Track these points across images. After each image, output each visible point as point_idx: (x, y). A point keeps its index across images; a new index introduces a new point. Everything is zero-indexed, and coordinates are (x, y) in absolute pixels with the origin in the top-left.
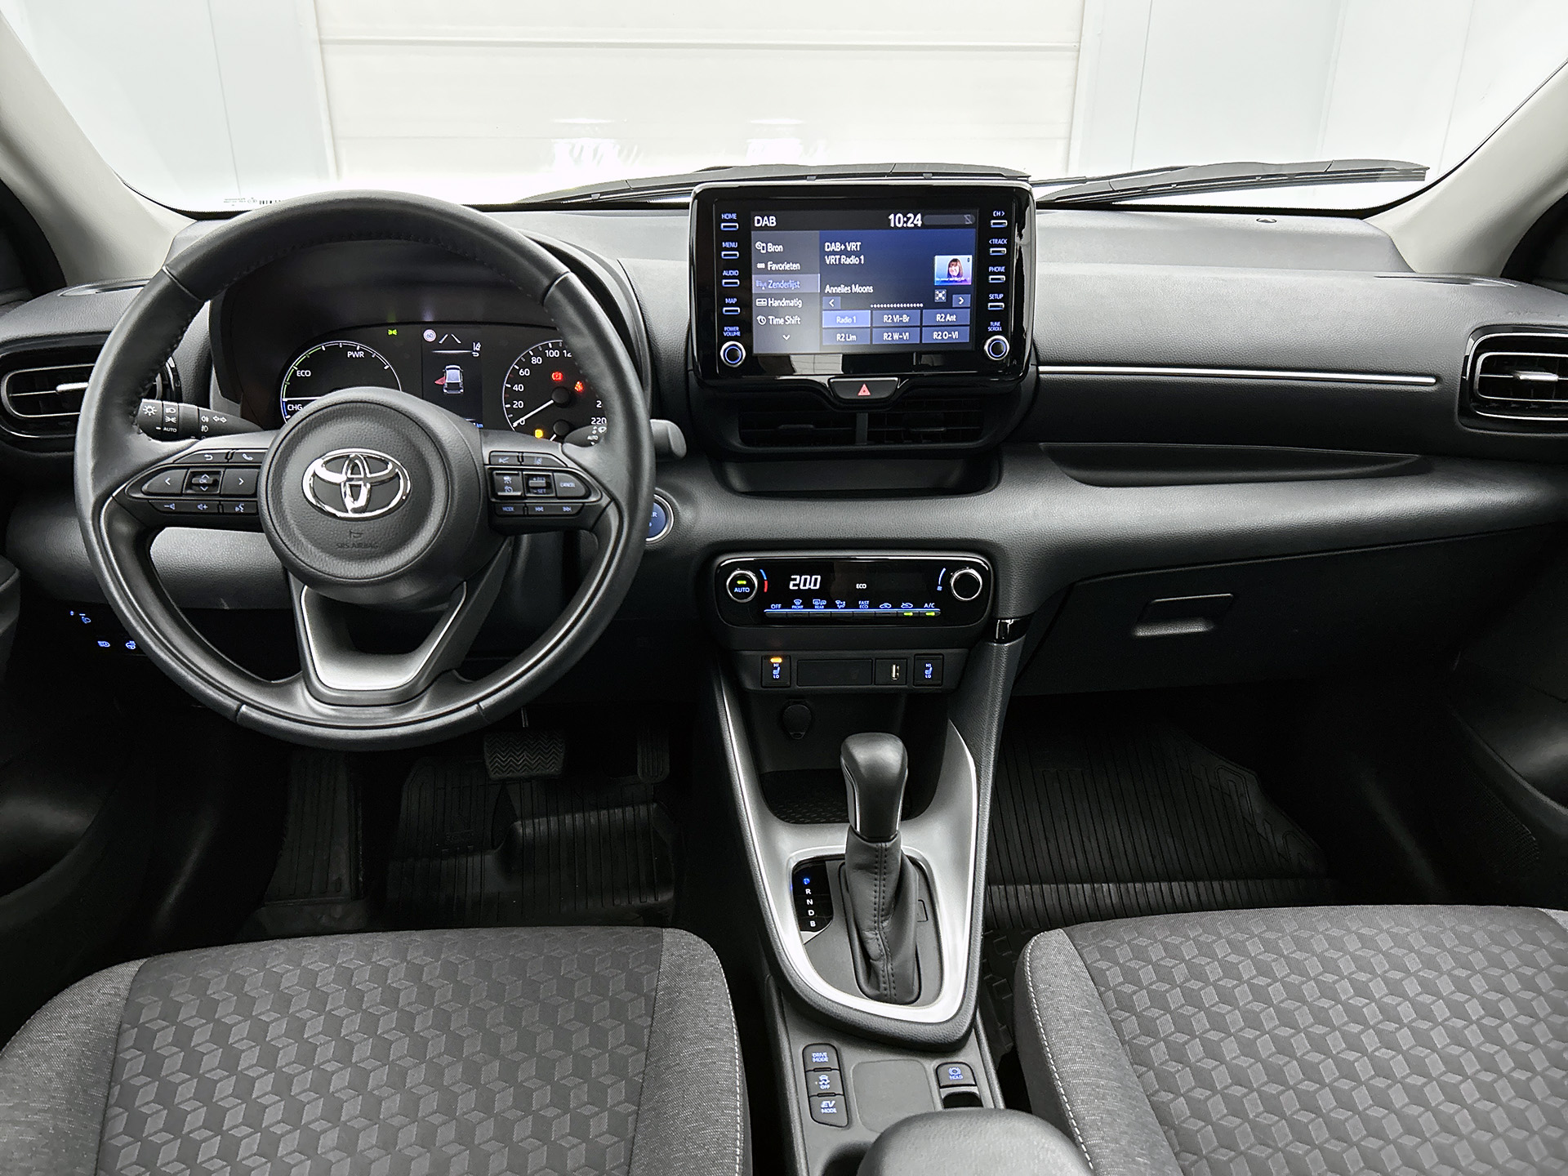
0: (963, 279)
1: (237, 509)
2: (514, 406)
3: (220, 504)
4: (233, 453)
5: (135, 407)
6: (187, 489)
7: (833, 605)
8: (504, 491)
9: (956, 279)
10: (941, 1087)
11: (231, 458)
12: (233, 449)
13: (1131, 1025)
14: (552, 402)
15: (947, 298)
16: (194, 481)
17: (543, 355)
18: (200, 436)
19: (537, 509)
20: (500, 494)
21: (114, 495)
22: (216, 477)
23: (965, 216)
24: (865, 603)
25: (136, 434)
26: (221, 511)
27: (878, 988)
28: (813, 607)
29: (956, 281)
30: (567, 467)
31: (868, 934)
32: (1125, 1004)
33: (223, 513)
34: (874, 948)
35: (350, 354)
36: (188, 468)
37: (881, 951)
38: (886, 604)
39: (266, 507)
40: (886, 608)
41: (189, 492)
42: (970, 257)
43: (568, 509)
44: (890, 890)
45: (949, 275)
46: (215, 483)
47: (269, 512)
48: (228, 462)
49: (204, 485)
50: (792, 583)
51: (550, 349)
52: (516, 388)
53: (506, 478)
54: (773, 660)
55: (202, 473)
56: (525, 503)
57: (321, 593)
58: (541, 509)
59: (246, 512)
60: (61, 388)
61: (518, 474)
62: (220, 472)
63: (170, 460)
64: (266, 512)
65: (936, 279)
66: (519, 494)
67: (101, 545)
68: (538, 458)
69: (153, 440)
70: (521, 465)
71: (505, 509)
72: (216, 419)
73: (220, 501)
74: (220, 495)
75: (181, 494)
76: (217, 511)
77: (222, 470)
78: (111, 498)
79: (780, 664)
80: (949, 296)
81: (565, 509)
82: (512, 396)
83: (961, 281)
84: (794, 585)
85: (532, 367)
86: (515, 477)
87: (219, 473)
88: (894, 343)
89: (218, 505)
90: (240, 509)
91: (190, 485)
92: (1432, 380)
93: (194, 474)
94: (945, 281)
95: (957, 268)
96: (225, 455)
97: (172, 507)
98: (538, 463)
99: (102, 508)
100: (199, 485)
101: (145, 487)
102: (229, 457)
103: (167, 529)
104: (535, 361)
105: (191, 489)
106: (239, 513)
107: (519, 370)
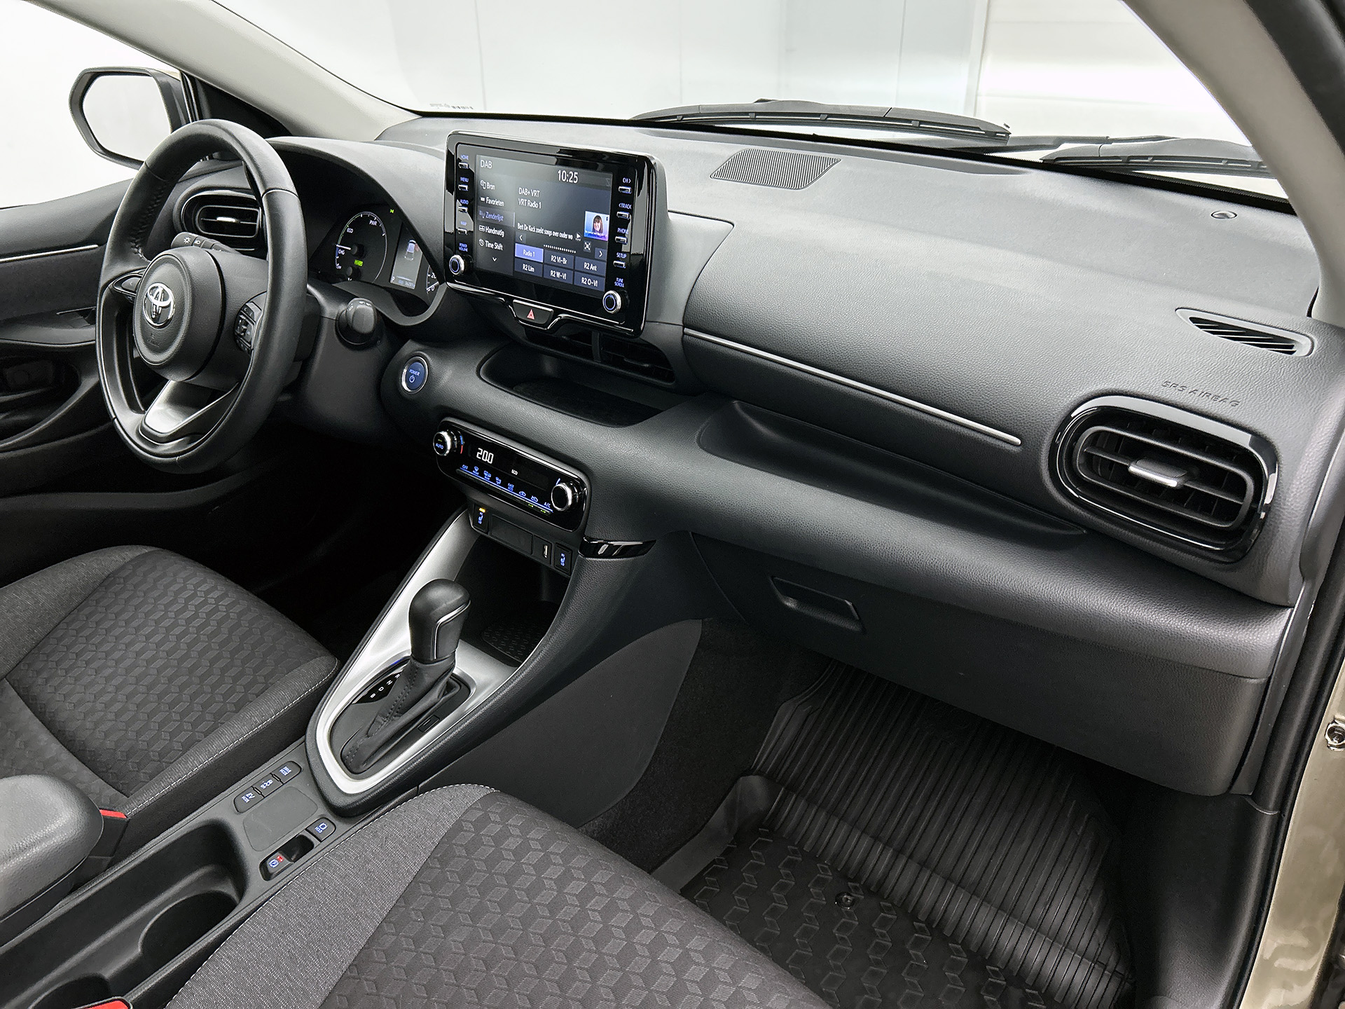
0: (602, 235)
7: (493, 479)
9: (598, 234)
10: (305, 829)
15: (591, 249)
23: (607, 179)
24: (511, 486)
28: (483, 476)
29: (598, 236)
31: (379, 718)
38: (523, 492)
40: (521, 496)
42: (609, 216)
44: (411, 698)
45: (594, 230)
50: (478, 453)
54: (481, 509)
60: (220, 219)
65: (586, 231)
79: (484, 513)
80: (592, 248)
83: (601, 237)
84: (480, 456)
88: (556, 279)
92: (1018, 441)
94: (590, 234)
95: (599, 224)
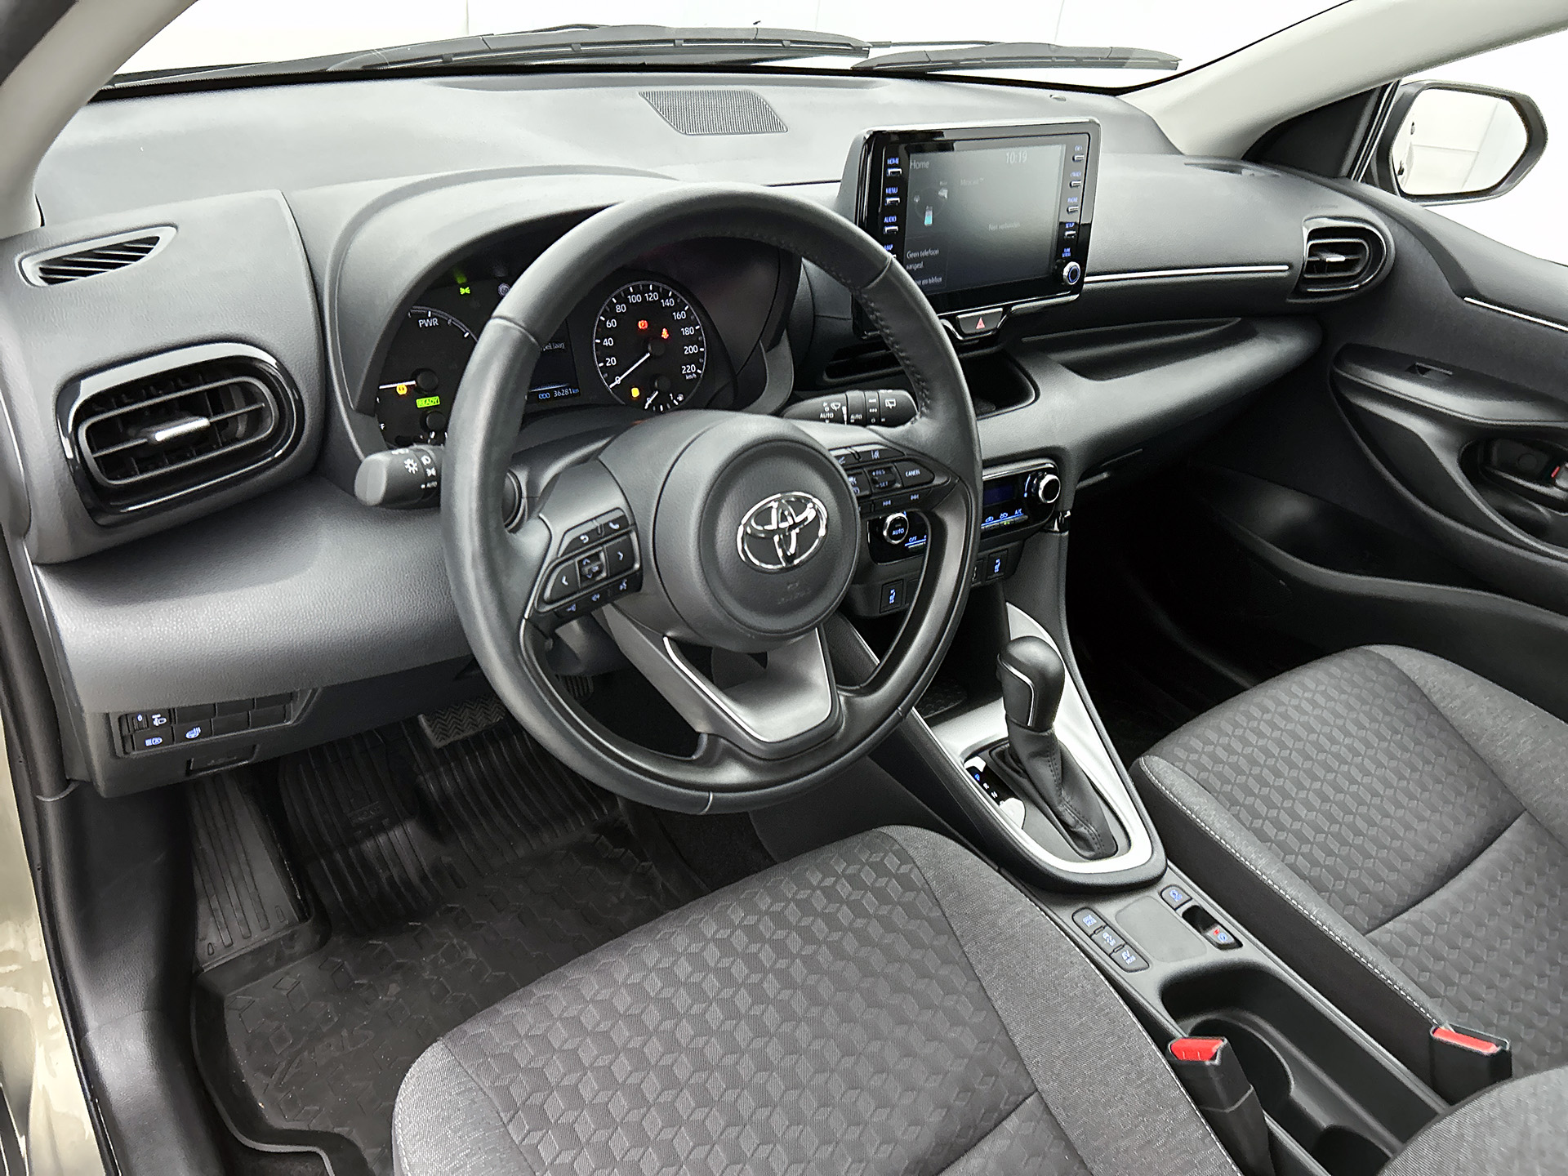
1: (621, 588)
2: (608, 364)
3: (608, 588)
4: (601, 526)
10: (1175, 910)
11: (602, 532)
12: (594, 520)
13: (1244, 814)
14: (648, 355)
17: (626, 302)
26: (609, 596)
27: (1093, 850)
30: (904, 455)
31: (1060, 808)
32: (1234, 802)
34: (1070, 820)
35: (421, 322)
36: (573, 558)
37: (1074, 818)
44: (1059, 766)
51: (631, 294)
52: (606, 343)
56: (872, 500)
70: (859, 462)
73: (607, 584)
74: (607, 578)
82: (605, 352)
85: (617, 316)
89: (607, 590)
90: (624, 586)
92: (1286, 268)
96: (595, 531)
98: (876, 456)
102: (599, 532)
104: (620, 309)
106: (623, 591)
107: (606, 321)
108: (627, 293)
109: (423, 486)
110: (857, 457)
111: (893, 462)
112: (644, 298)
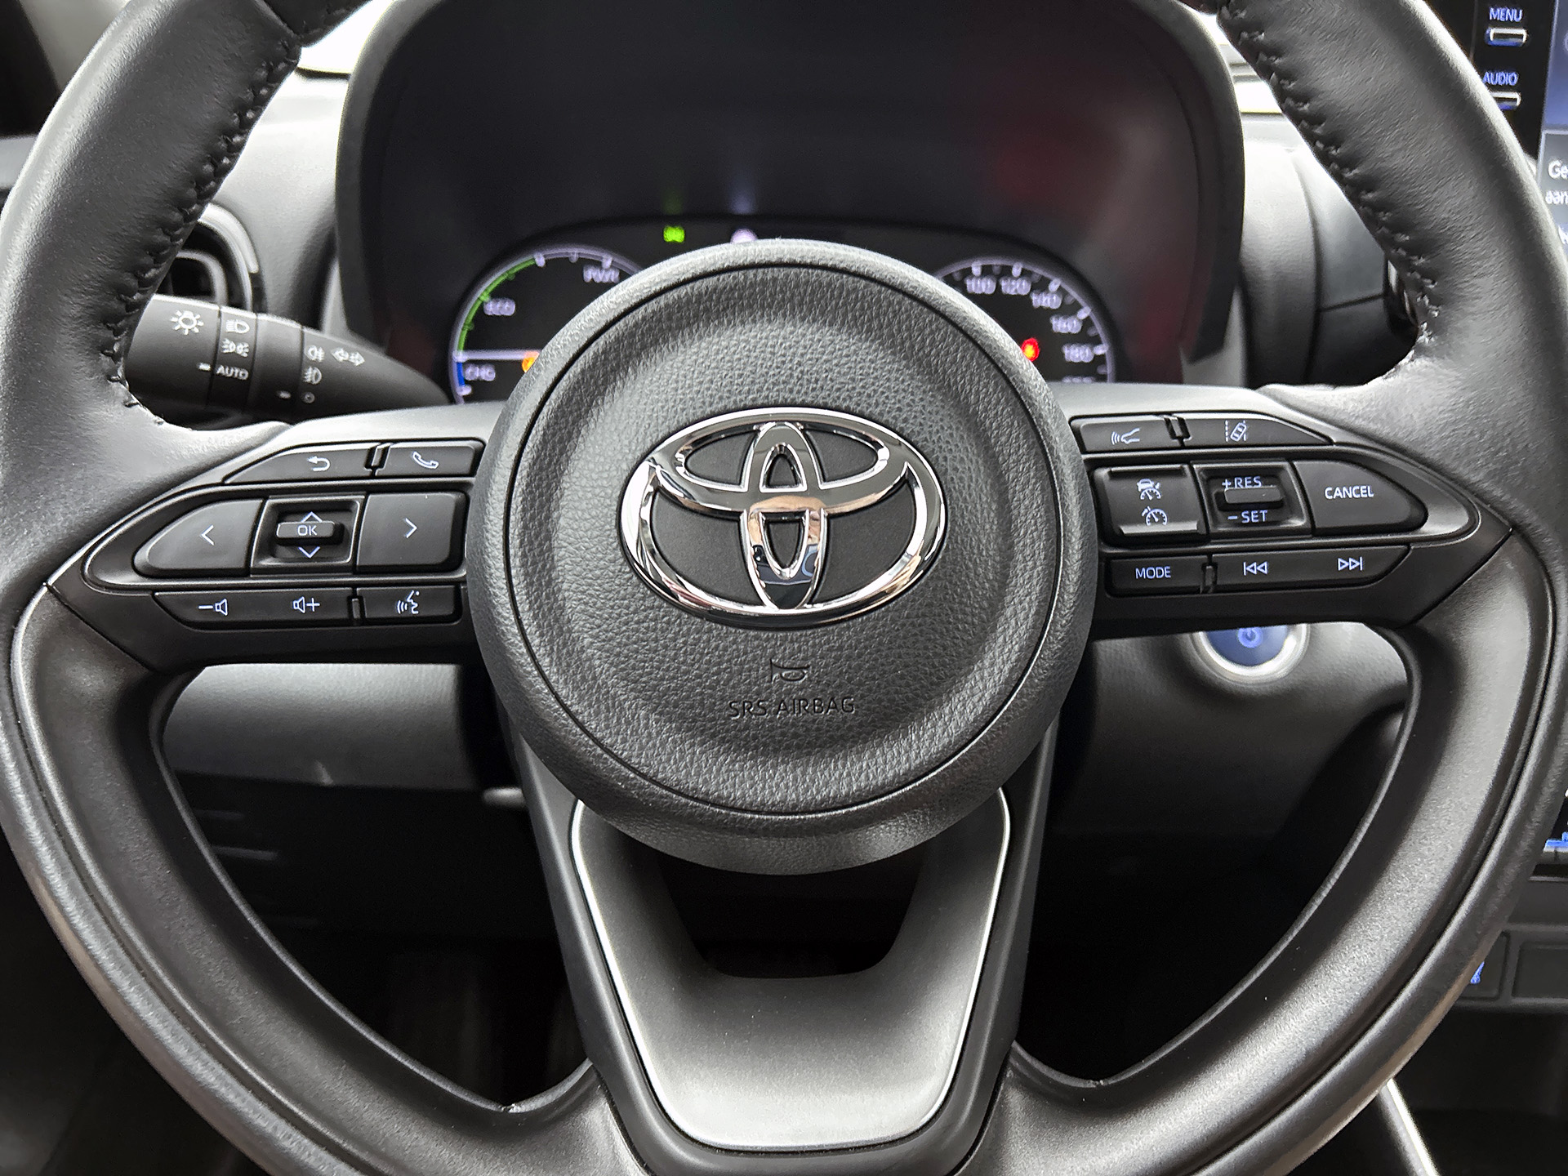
1: (400, 607)
3: (354, 595)
4: (385, 451)
5: (117, 333)
6: (261, 554)
8: (1142, 521)
11: (381, 465)
12: (382, 442)
16: (283, 530)
18: (295, 413)
19: (1246, 569)
20: (1127, 530)
21: (51, 581)
22: (341, 518)
25: (119, 405)
26: (356, 615)
30: (1331, 442)
33: (364, 621)
36: (263, 495)
39: (505, 598)
41: (267, 562)
43: (1353, 564)
46: (339, 538)
47: (516, 613)
48: (372, 476)
49: (309, 542)
53: (1145, 486)
55: (299, 511)
56: (1209, 553)
57: (622, 828)
58: (1264, 569)
59: (425, 613)
61: (1179, 473)
62: (351, 502)
63: (215, 476)
64: (506, 612)
66: (1192, 526)
67: (15, 731)
68: (1234, 422)
69: (166, 425)
70: (1183, 447)
71: (1142, 573)
72: (341, 355)
73: (354, 585)
74: (354, 569)
75: (245, 572)
76: (344, 615)
77: (358, 498)
78: (45, 589)
81: (1342, 565)
86: (1172, 483)
87: (346, 507)
89: (349, 599)
90: (408, 605)
91: (271, 544)
93: (283, 513)
96: (363, 458)
97: (221, 608)
98: (1237, 438)
99: (16, 622)
100: (293, 542)
101: (143, 556)
102: (375, 462)
103: (207, 669)
105: (273, 555)
106: (407, 619)
108: (967, 273)
109: (205, 367)
110: (1178, 432)
111: (1290, 457)
112: (998, 287)
